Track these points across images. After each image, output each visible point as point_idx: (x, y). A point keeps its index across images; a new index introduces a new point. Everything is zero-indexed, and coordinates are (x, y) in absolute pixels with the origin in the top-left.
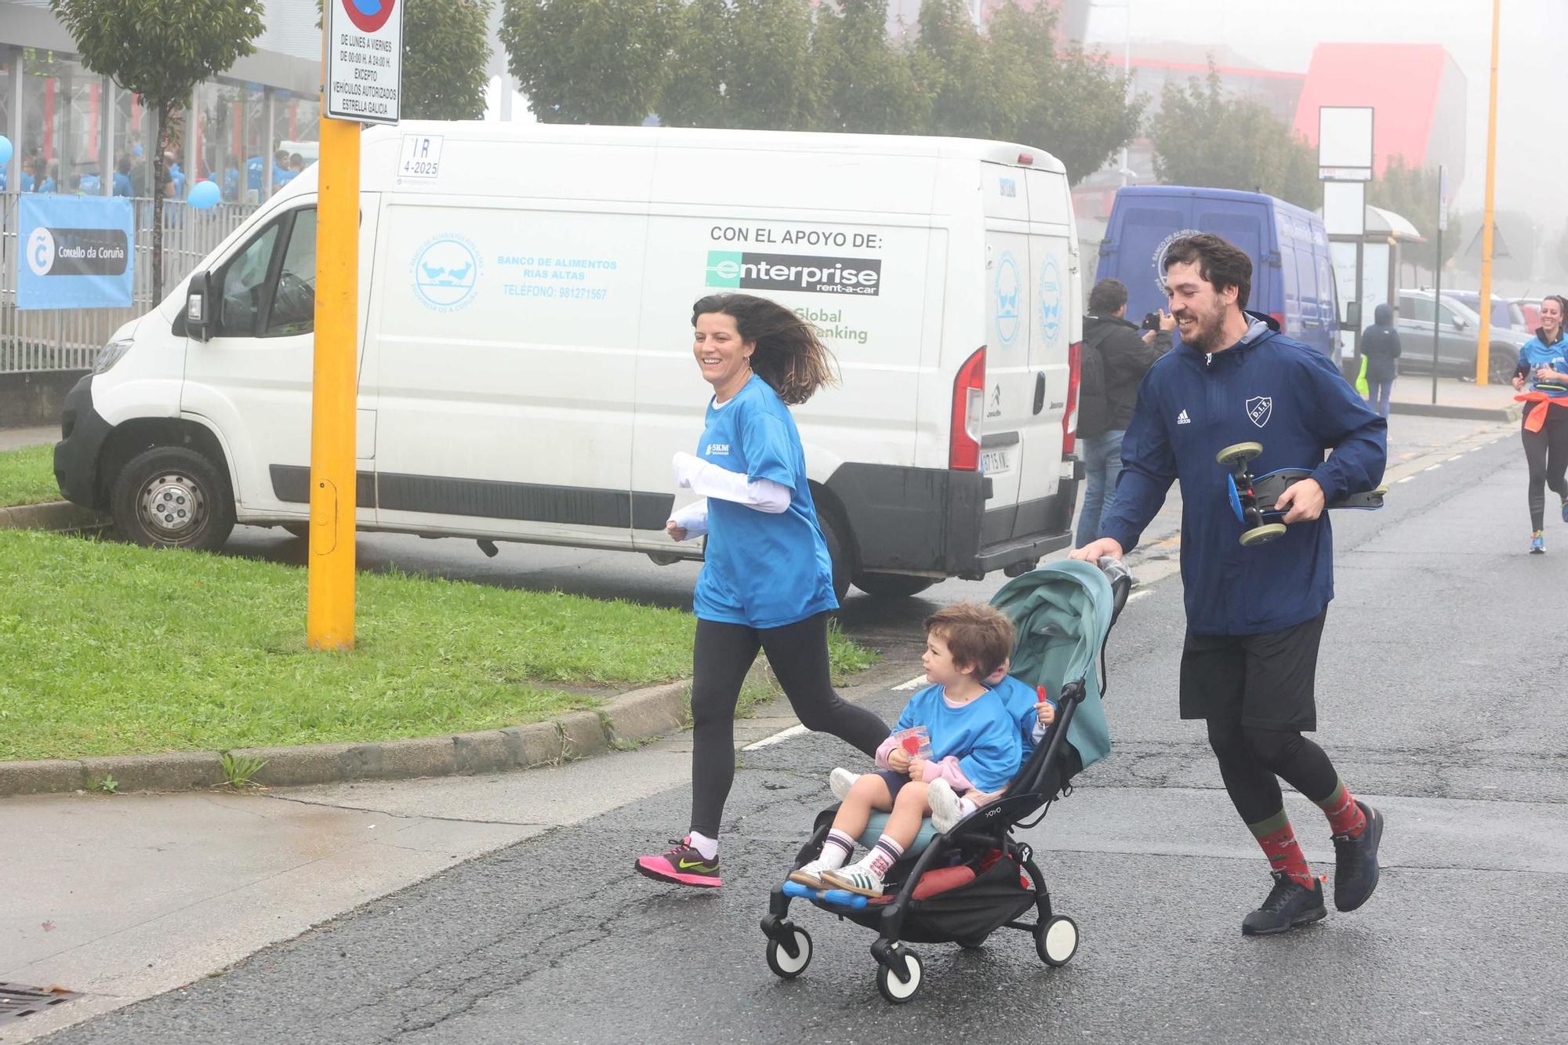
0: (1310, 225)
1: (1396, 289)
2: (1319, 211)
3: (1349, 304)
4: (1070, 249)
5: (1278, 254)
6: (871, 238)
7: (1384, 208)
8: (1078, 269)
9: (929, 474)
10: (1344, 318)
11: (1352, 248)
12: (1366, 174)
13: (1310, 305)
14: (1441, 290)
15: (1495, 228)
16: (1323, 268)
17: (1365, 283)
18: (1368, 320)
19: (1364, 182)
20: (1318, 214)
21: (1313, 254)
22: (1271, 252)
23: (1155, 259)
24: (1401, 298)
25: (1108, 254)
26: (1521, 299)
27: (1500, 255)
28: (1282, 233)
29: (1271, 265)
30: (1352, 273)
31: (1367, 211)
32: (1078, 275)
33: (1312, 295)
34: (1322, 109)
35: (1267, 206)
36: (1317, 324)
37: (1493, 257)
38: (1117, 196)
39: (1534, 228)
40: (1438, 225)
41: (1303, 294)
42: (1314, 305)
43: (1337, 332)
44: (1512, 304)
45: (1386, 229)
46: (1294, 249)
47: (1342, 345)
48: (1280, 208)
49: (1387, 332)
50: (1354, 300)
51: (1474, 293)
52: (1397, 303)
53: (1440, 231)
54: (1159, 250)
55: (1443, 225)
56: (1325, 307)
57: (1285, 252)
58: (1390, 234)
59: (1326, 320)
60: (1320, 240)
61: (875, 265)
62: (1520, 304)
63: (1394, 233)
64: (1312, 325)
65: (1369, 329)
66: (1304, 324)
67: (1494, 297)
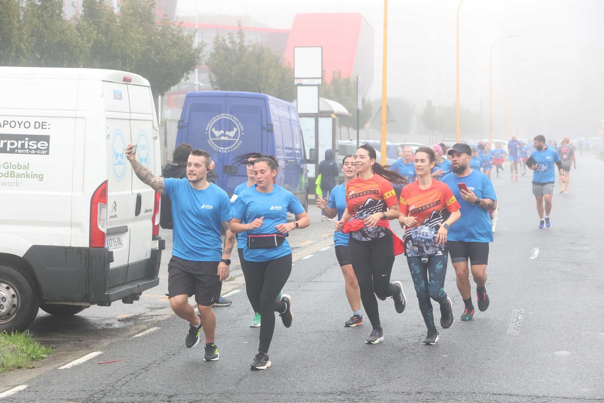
0: (289, 109)
1: (336, 141)
2: (295, 102)
3: (311, 150)
4: (153, 127)
5: (271, 125)
6: (44, 124)
7: (330, 99)
8: (158, 137)
9: (79, 250)
10: (308, 157)
11: (313, 120)
12: (319, 82)
13: (290, 151)
14: (360, 141)
15: (388, 107)
16: (296, 132)
17: (319, 138)
18: (322, 158)
19: (318, 85)
20: (294, 104)
21: (290, 124)
22: (268, 124)
23: (207, 129)
24: (340, 145)
25: (182, 127)
26: (402, 143)
27: (391, 121)
28: (273, 114)
29: (268, 131)
30: (313, 133)
31: (320, 100)
32: (158, 141)
33: (291, 146)
34: (296, 48)
35: (265, 100)
36: (294, 161)
37: (387, 122)
38: (186, 96)
39: (411, 106)
40: (357, 106)
41: (285, 146)
42: (292, 151)
43: (304, 165)
44: (398, 146)
45: (330, 110)
46: (280, 122)
47: (308, 171)
48: (272, 100)
49: (331, 164)
50: (314, 148)
51: (379, 142)
52: (337, 148)
53: (358, 110)
54: (209, 124)
55: (360, 107)
56: (297, 152)
57: (275, 124)
58: (332, 112)
59: (299, 159)
60: (294, 117)
61: (46, 138)
62: (402, 146)
63: (334, 112)
64: (290, 162)
65: (322, 162)
66: (286, 161)
67: (388, 143)
